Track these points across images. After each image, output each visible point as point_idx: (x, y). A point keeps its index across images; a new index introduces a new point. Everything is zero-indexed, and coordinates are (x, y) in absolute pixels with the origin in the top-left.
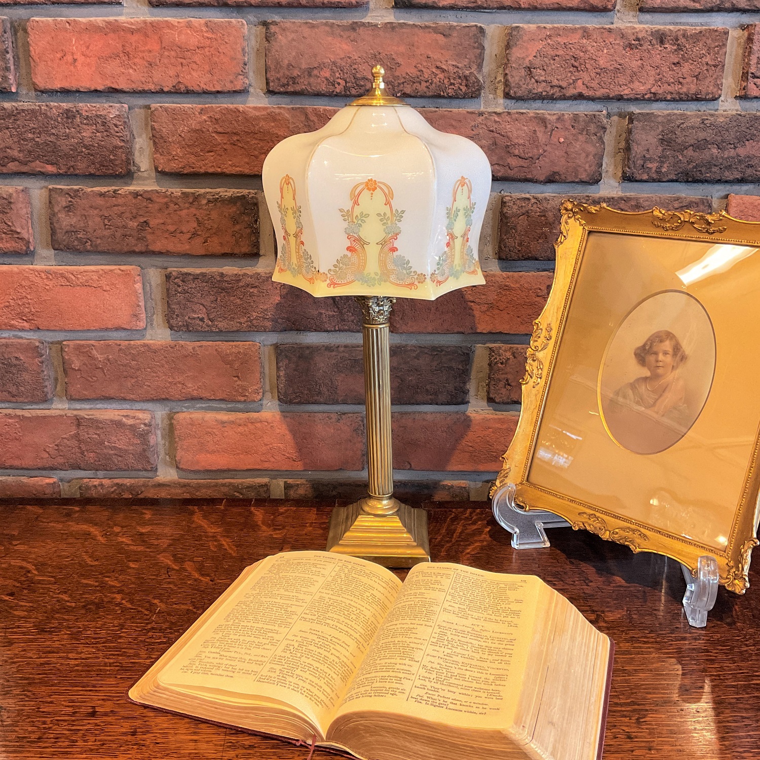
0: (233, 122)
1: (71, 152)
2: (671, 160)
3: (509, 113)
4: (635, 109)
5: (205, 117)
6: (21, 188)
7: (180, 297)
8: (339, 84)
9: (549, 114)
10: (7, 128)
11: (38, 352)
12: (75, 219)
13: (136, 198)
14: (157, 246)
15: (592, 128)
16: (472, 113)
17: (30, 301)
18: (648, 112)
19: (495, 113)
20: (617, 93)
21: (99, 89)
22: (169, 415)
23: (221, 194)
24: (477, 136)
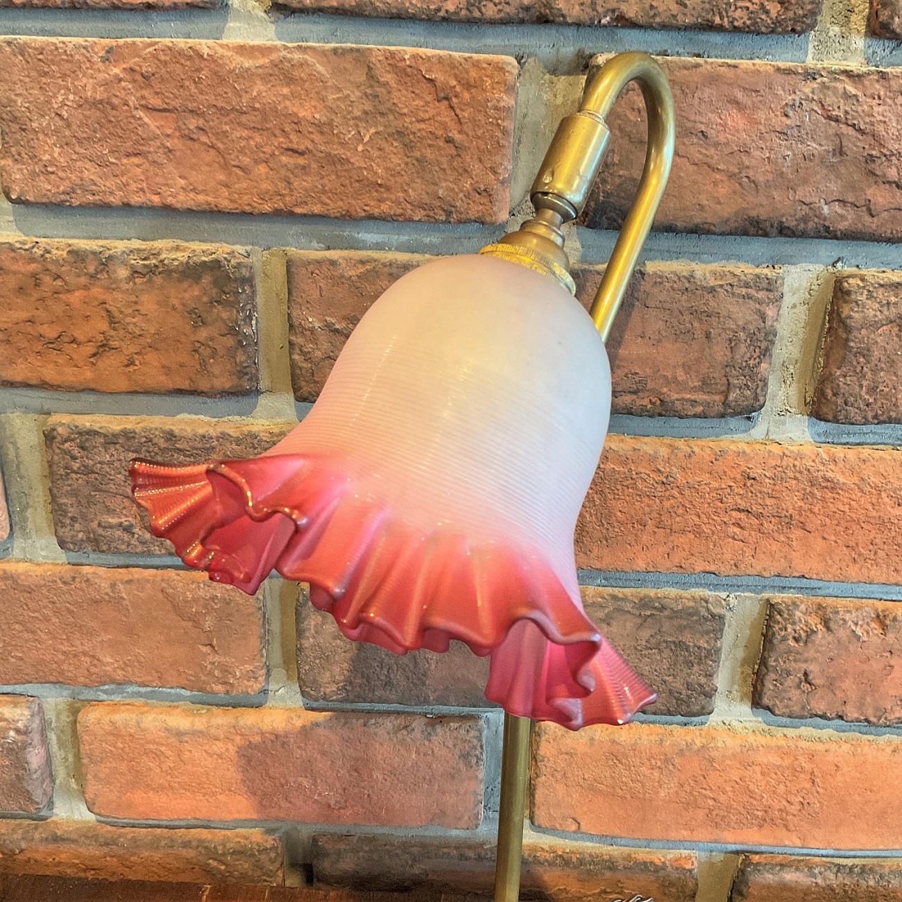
14: (18, 371)
16: (789, 72)
19: (848, 74)
22: (71, 705)
23: (163, 256)
24: (795, 131)
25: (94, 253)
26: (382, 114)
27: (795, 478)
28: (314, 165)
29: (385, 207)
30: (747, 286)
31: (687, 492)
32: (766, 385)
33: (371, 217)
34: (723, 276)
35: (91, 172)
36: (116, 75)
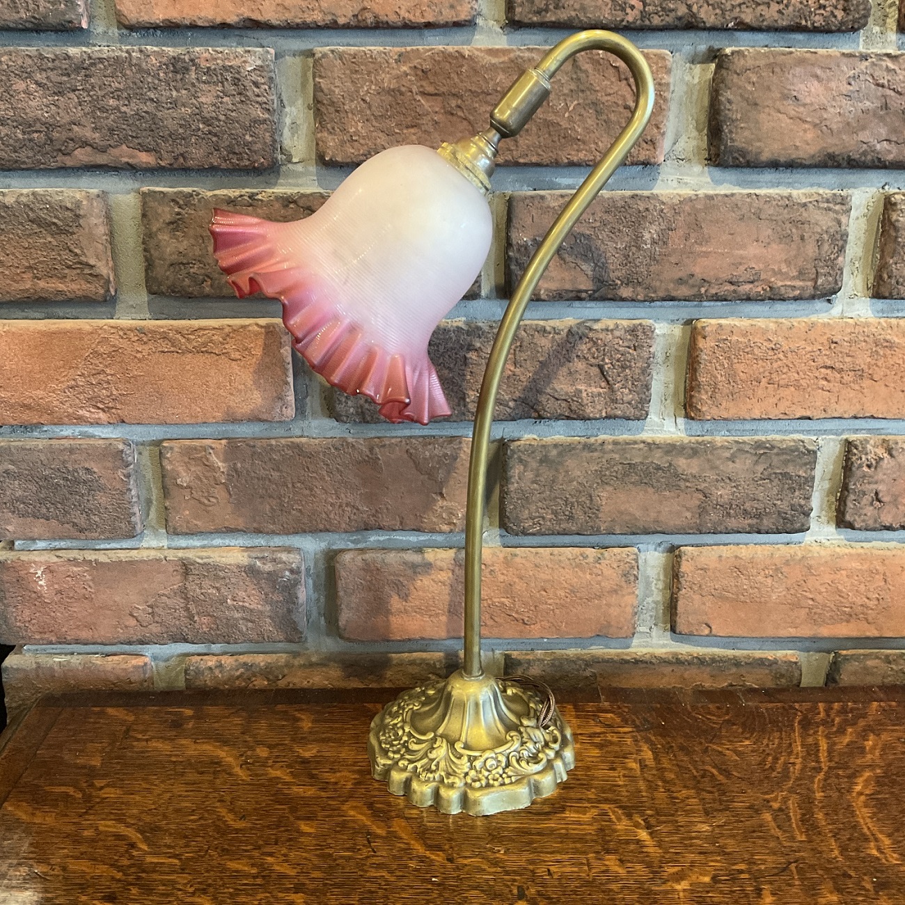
0: (452, 75)
1: (181, 131)
5: (404, 68)
6: (95, 191)
8: (632, 7)
10: (74, 91)
11: (122, 459)
12: (185, 242)
13: (287, 206)
16: (851, 56)
17: (109, 377)
19: (888, 55)
21: (228, 21)
24: (856, 94)
26: (582, 91)
27: (865, 341)
29: (582, 155)
30: (828, 201)
31: (789, 355)
32: (842, 273)
34: (811, 195)
36: (405, 72)
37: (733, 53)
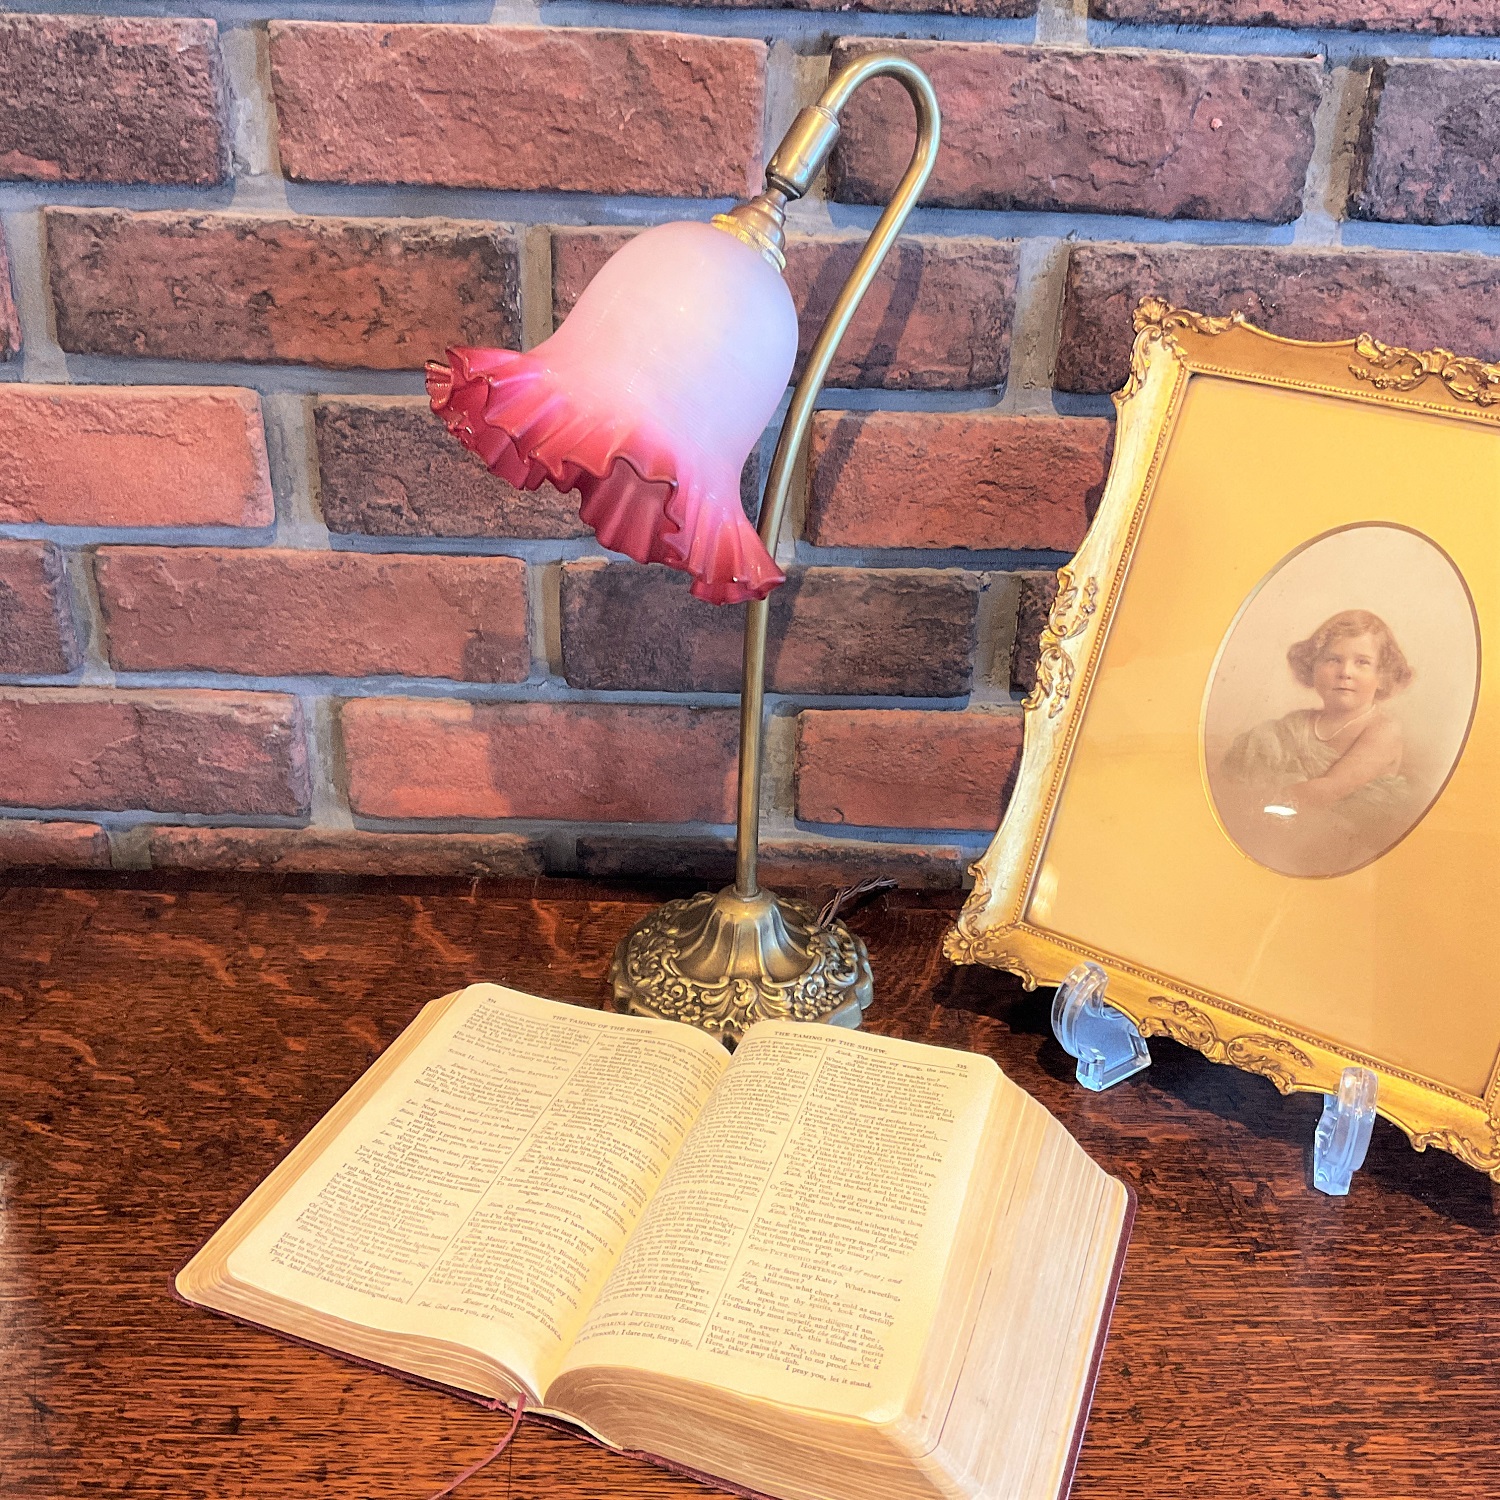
0: (460, 67)
1: (92, 133)
2: (1463, 176)
3: (1100, 57)
4: (1391, 54)
5: (394, 55)
7: (348, 461)
9: (1193, 62)
11: (43, 571)
12: (107, 285)
13: (241, 238)
14: (292, 349)
15: (1289, 98)
16: (1014, 54)
17: (18, 463)
18: (1420, 61)
19: (1068, 55)
20: (1353, 16)
22: (331, 703)
23: (434, 233)
24: (1023, 110)
25: (369, 231)
26: (642, 94)
27: (1039, 449)
28: (578, 143)
29: (645, 184)
30: (985, 258)
31: (937, 463)
32: (1007, 356)
33: (632, 193)
34: (962, 248)
35: (368, 152)
36: (394, 61)
37: (849, 48)
